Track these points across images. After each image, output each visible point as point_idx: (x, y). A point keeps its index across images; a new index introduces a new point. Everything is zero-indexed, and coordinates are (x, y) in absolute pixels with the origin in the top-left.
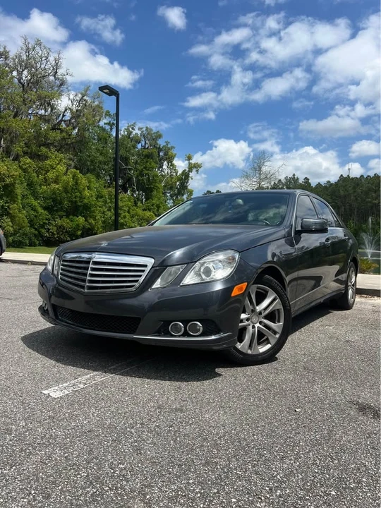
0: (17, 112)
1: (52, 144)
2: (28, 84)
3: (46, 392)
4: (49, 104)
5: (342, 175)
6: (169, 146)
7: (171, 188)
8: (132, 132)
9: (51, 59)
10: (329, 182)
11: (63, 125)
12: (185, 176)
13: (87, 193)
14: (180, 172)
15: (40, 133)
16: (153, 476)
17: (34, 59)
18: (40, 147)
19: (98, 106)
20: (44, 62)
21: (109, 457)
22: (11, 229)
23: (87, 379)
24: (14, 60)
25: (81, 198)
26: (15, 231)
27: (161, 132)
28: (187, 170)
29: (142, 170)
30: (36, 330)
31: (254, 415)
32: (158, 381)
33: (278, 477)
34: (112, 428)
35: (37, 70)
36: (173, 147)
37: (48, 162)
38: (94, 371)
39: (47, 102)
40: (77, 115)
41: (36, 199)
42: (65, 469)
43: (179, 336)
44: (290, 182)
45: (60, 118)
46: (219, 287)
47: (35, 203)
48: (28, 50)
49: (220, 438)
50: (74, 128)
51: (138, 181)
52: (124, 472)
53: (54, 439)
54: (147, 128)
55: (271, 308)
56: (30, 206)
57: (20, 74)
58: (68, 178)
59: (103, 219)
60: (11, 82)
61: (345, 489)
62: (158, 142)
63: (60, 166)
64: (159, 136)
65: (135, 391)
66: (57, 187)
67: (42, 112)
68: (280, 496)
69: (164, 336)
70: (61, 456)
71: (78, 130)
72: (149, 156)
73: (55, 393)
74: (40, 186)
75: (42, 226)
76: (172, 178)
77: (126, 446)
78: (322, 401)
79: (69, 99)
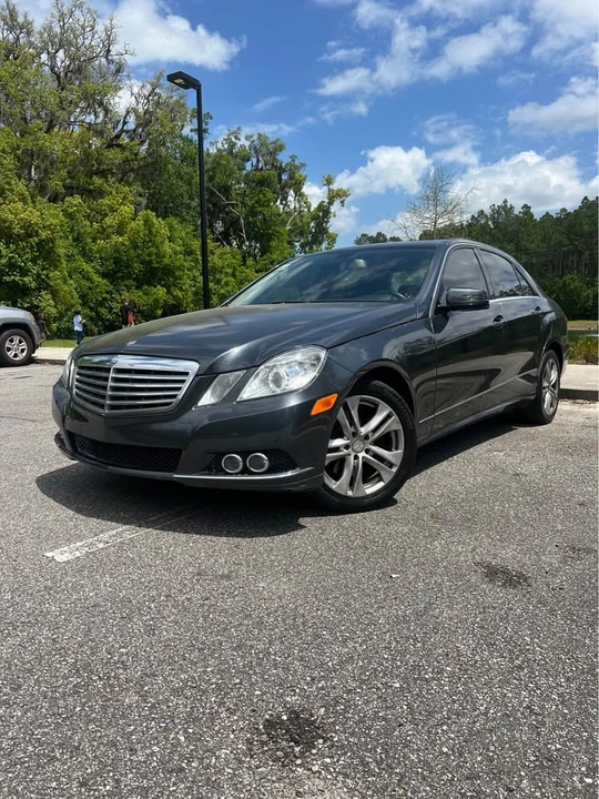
0: (52, 121)
1: (110, 171)
2: (66, 74)
3: (49, 554)
4: (101, 104)
5: (586, 198)
6: (297, 163)
7: (302, 233)
8: (235, 144)
9: (100, 28)
10: (564, 210)
11: (125, 140)
12: (324, 212)
13: (167, 248)
14: (314, 206)
15: (89, 154)
16: (161, 662)
17: (73, 31)
18: (91, 177)
19: (177, 102)
20: (89, 34)
21: (110, 639)
22: (54, 311)
23: (111, 535)
24: (41, 34)
25: (158, 255)
26: (60, 313)
27: (283, 141)
28: (327, 201)
29: (253, 207)
30: (60, 467)
31: (330, 583)
32: (209, 538)
33: (330, 664)
34: (126, 601)
35: (78, 49)
36: (303, 165)
37: (106, 201)
38: (125, 524)
39: (96, 101)
40: (145, 121)
41: (89, 260)
42: (49, 654)
43: (236, 474)
44: (499, 214)
45: (120, 126)
46: (293, 402)
47: (87, 267)
48: (62, 17)
49: (268, 615)
50: (142, 143)
51: (248, 224)
52: (125, 658)
53: (45, 616)
54: (260, 135)
55: (383, 429)
56: (80, 273)
57: (53, 57)
58: (138, 224)
59: (194, 289)
60: (38, 73)
61: (415, 680)
62: (278, 157)
63: (124, 206)
64: (280, 148)
65: (173, 551)
66: (120, 239)
67: (90, 118)
68: (322, 688)
69: (216, 475)
70: (49, 638)
71: (150, 144)
72: (263, 182)
73: (61, 555)
74: (94, 240)
75: (101, 303)
76: (302, 217)
77: (137, 625)
78: (436, 563)
79: (132, 94)
